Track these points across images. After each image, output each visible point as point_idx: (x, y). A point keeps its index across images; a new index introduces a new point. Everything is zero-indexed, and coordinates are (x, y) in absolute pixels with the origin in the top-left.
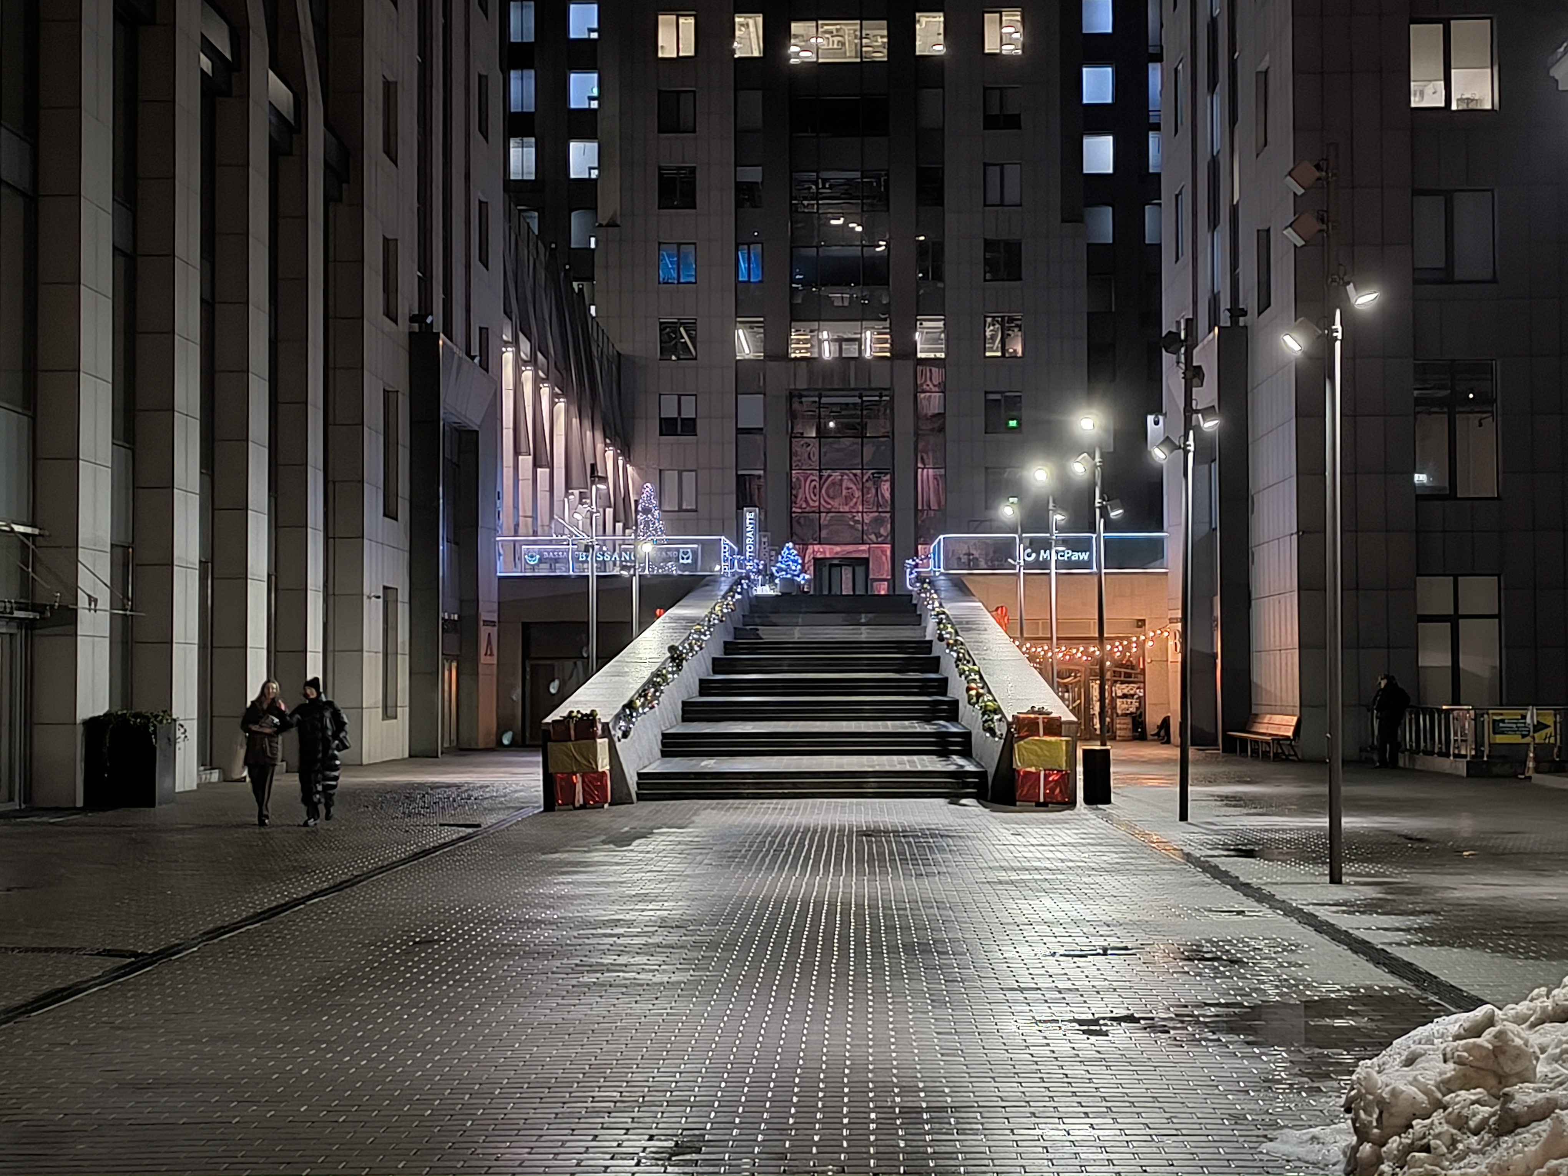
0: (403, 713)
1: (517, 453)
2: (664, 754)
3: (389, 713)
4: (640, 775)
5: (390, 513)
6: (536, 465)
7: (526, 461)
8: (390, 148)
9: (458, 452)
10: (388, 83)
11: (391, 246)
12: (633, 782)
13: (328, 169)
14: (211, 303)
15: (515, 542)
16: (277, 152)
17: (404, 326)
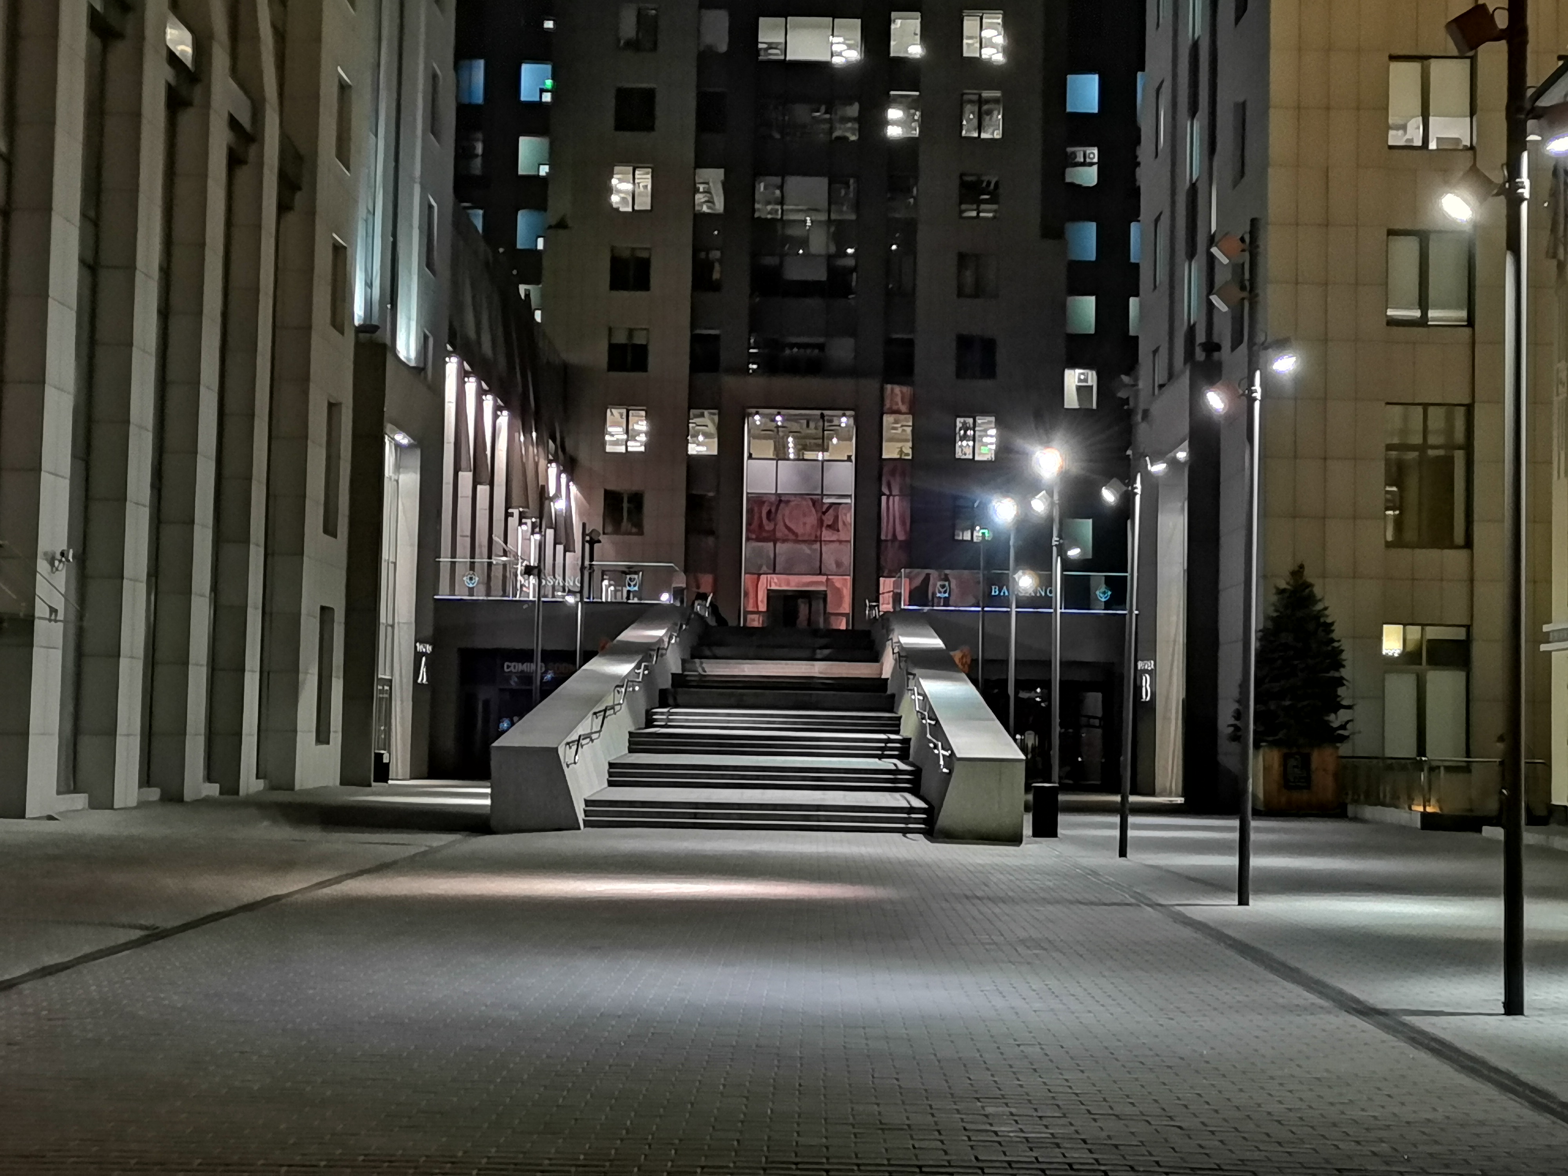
0: (336, 739)
1: (457, 468)
2: (611, 784)
3: (322, 737)
4: (588, 803)
5: (330, 529)
6: (477, 480)
7: (466, 477)
8: (343, 153)
9: (398, 467)
10: (343, 87)
11: (340, 254)
12: (580, 808)
13: (283, 176)
14: (165, 313)
15: (453, 564)
16: (235, 160)
17: (350, 336)
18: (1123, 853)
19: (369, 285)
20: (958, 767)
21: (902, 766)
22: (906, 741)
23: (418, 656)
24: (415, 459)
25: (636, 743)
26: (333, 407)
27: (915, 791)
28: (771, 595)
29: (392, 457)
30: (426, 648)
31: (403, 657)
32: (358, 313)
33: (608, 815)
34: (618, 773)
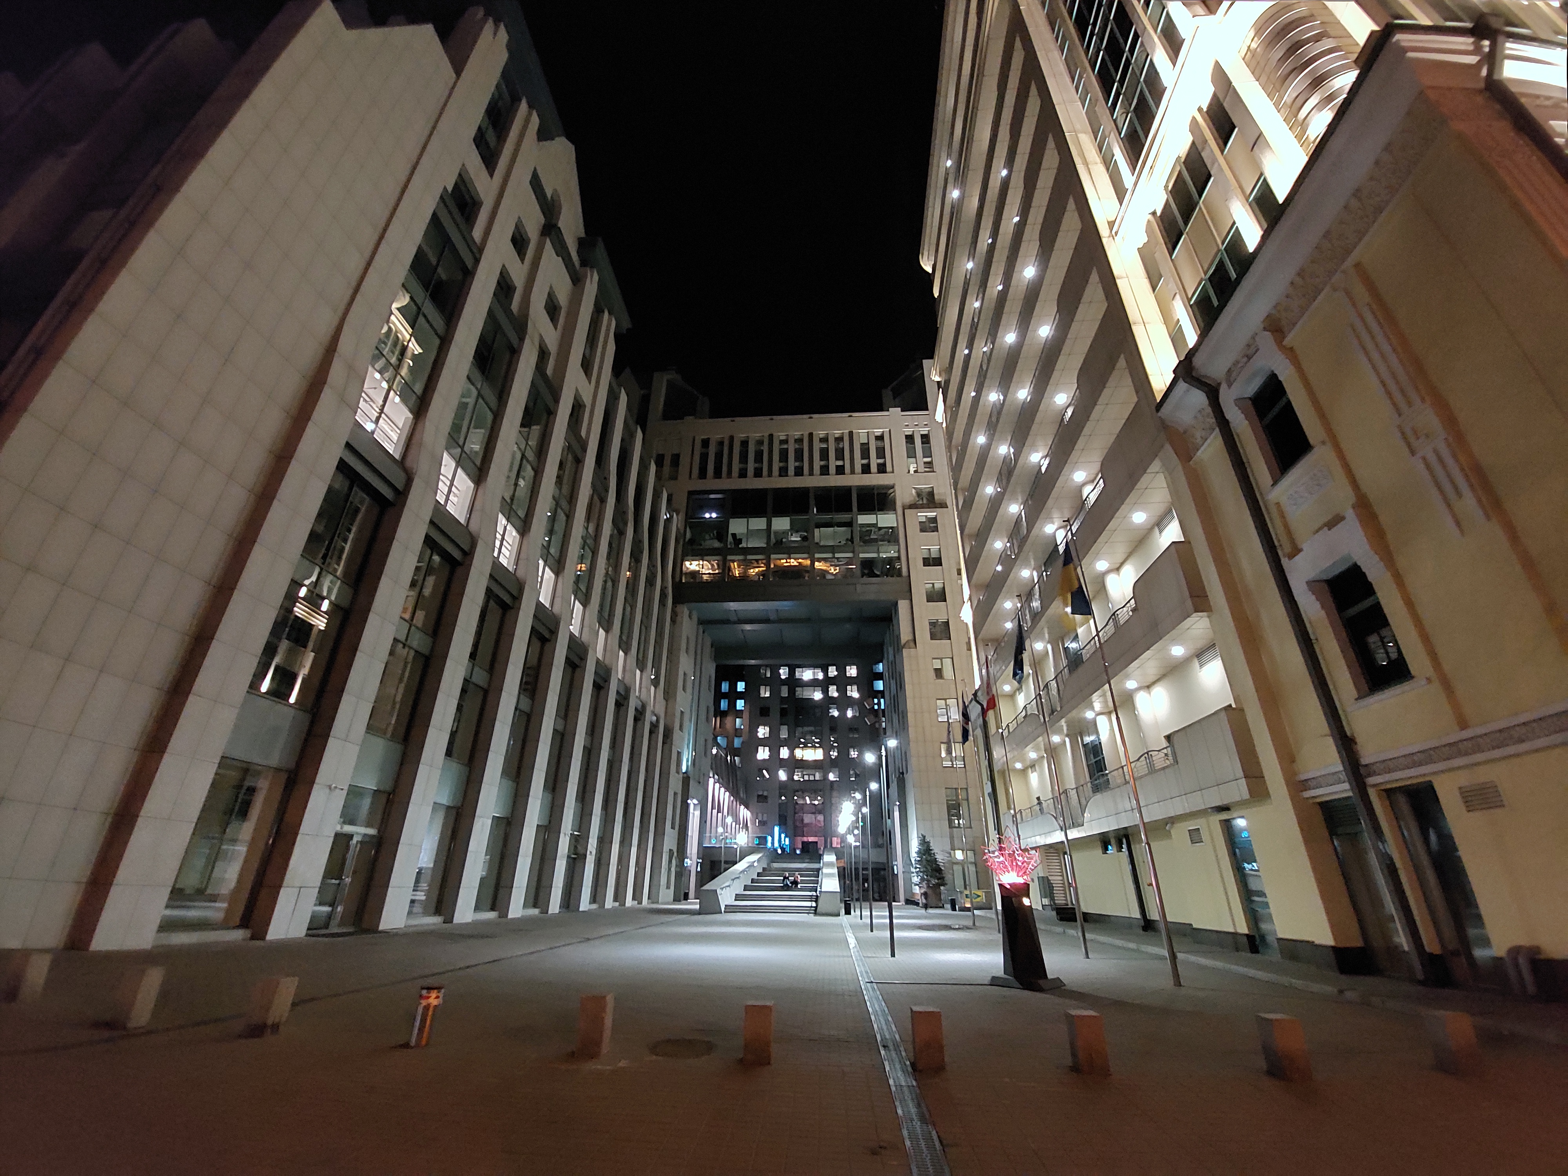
0: (672, 887)
1: (712, 809)
2: (735, 900)
3: (668, 887)
4: (726, 906)
5: (673, 827)
6: (718, 811)
7: (715, 811)
8: (681, 728)
9: (694, 810)
10: (682, 712)
11: (679, 754)
12: (723, 907)
13: (664, 736)
15: (710, 838)
16: (651, 732)
17: (681, 776)
19: (687, 761)
20: (825, 894)
21: (814, 894)
23: (698, 863)
24: (699, 807)
25: (746, 888)
26: (675, 794)
27: (815, 901)
29: (692, 807)
30: (701, 861)
31: (692, 862)
32: (684, 769)
33: (730, 909)
34: (738, 897)
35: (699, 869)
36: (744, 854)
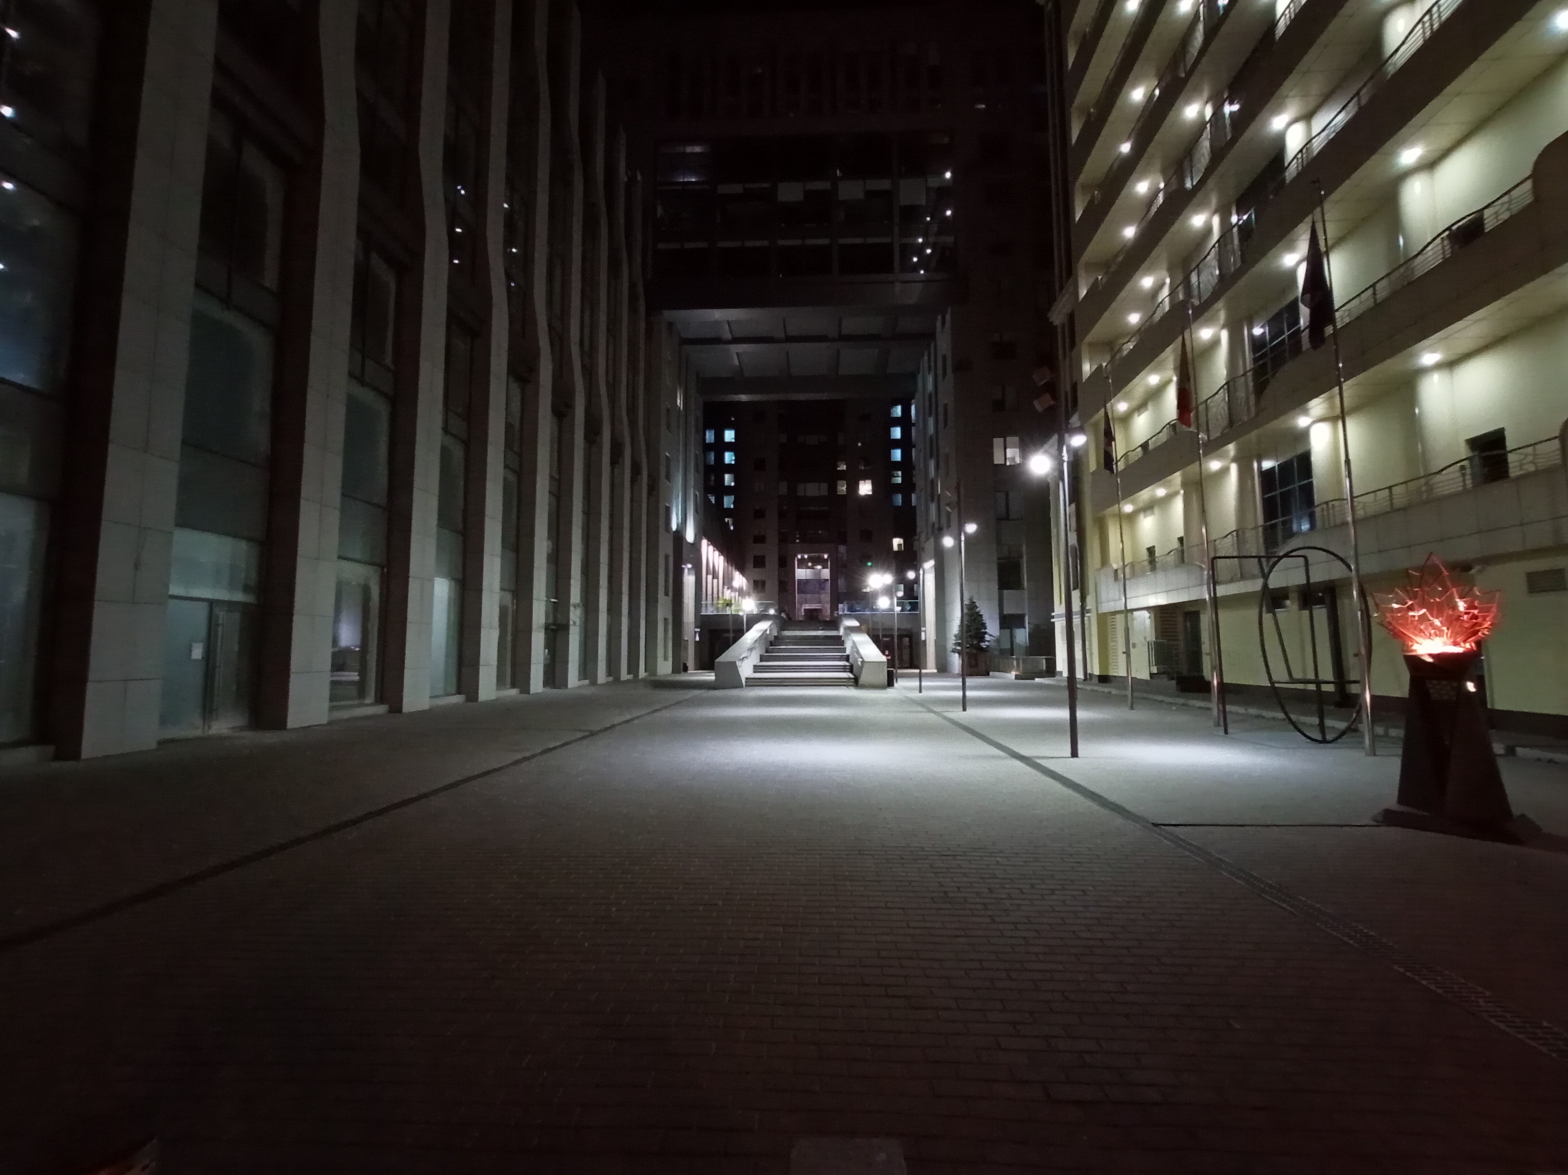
0: (670, 659)
1: (707, 574)
2: (755, 672)
3: (666, 658)
4: (747, 679)
5: (666, 594)
6: (713, 578)
7: (710, 577)
8: (668, 477)
9: (689, 574)
10: (668, 458)
11: (668, 509)
12: (744, 681)
13: (649, 486)
14: (611, 528)
15: (706, 605)
16: (633, 480)
17: (671, 534)
18: (920, 691)
19: (678, 518)
20: (866, 666)
21: (847, 664)
22: (848, 656)
23: (696, 632)
24: (693, 572)
25: (762, 659)
26: (667, 557)
27: (851, 671)
28: (805, 610)
29: (686, 571)
30: (698, 630)
31: (691, 633)
32: (674, 527)
33: (752, 683)
34: (756, 668)
35: (697, 639)
36: (753, 620)
